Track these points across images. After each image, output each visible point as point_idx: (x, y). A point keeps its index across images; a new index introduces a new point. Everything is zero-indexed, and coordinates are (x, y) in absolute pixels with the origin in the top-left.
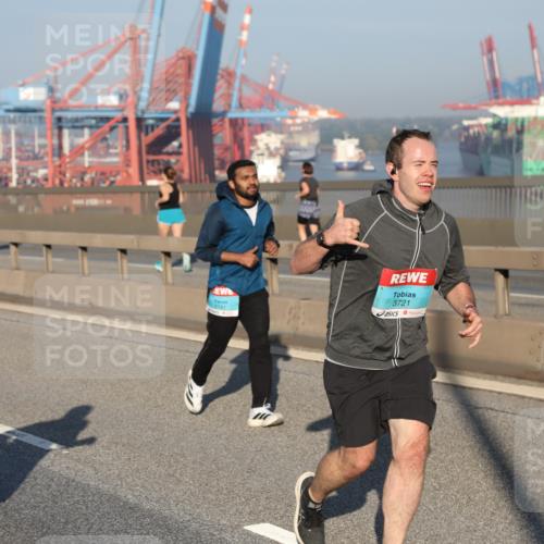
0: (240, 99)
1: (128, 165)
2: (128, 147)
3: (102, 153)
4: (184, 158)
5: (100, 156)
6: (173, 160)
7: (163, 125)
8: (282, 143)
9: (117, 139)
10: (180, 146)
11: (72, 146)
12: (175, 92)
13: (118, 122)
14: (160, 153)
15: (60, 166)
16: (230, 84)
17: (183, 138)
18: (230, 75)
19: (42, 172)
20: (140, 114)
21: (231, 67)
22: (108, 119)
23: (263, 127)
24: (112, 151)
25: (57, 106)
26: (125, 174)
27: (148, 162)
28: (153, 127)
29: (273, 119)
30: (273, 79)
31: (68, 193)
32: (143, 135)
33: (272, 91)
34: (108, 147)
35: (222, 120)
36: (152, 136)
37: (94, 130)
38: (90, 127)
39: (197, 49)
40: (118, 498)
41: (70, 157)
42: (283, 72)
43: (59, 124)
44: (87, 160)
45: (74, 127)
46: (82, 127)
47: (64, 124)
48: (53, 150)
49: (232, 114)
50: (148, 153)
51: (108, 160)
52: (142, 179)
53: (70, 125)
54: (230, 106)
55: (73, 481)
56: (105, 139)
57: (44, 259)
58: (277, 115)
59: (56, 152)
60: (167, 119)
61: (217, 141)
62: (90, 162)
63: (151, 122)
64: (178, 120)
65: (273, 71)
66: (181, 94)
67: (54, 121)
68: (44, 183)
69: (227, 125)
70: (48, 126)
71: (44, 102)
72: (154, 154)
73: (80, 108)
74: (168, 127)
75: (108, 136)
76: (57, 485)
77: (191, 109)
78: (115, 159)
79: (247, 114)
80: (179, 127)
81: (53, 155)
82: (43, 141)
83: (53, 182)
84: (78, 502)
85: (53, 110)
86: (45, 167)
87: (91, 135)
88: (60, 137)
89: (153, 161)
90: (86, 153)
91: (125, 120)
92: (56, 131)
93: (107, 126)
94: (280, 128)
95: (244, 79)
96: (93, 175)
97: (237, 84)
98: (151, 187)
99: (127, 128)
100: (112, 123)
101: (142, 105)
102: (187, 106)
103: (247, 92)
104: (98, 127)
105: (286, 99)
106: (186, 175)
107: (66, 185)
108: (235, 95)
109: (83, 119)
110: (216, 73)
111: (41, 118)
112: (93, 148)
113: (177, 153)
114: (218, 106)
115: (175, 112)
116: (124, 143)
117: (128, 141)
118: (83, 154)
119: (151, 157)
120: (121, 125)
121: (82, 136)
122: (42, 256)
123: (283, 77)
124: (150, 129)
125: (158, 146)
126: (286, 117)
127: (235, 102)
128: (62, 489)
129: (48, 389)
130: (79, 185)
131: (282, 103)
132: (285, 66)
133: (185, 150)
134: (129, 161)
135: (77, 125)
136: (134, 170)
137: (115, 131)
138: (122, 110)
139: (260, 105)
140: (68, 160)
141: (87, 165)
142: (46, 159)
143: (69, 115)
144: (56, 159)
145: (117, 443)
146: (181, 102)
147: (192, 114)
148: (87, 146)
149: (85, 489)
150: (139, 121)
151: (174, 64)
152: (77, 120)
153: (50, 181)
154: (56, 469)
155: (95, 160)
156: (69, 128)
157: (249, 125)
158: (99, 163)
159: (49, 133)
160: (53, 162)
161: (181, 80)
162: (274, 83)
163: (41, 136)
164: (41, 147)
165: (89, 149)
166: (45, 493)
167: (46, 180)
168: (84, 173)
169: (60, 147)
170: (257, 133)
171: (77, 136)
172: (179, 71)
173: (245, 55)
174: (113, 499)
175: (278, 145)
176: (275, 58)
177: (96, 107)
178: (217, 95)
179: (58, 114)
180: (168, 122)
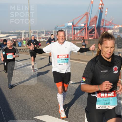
0: (105, 24)
1: (86, 36)
2: (86, 33)
4: (95, 35)
6: (93, 35)
7: (92, 29)
8: (113, 32)
10: (95, 32)
11: (76, 33)
12: (94, 23)
14: (91, 34)
15: (74, 36)
16: (103, 22)
17: (95, 31)
18: (104, 20)
19: (71, 37)
21: (104, 19)
22: (82, 28)
23: (109, 29)
25: (74, 26)
27: (89, 35)
28: (90, 29)
29: (111, 27)
30: (111, 20)
31: (76, 41)
32: (88, 31)
33: (111, 23)
34: (82, 33)
35: (102, 28)
36: (90, 31)
38: (79, 30)
39: (98, 15)
41: (76, 35)
42: (113, 19)
43: (74, 29)
44: (79, 35)
45: (77, 30)
46: (78, 30)
49: (104, 27)
50: (89, 34)
51: (82, 35)
52: (88, 38)
54: (103, 25)
56: (82, 31)
58: (112, 27)
60: (92, 28)
61: (101, 31)
63: (90, 28)
64: (94, 28)
65: (111, 19)
66: (95, 24)
67: (73, 28)
69: (103, 28)
71: (71, 26)
73: (78, 26)
74: (93, 29)
77: (97, 26)
78: (84, 35)
79: (106, 27)
80: (95, 29)
81: (73, 34)
82: (71, 32)
85: (73, 27)
86: (72, 36)
88: (74, 31)
89: (90, 35)
90: (79, 34)
91: (85, 28)
92: (74, 30)
93: (82, 29)
94: (112, 29)
95: (106, 21)
96: (80, 38)
97: (105, 21)
98: (90, 40)
99: (86, 29)
100: (83, 29)
101: (88, 26)
102: (96, 26)
103: (107, 23)
104: (81, 29)
105: (113, 24)
106: (96, 37)
107: (75, 39)
108: (104, 23)
109: (78, 28)
110: (101, 20)
111: (71, 28)
112: (80, 33)
113: (94, 34)
114: (101, 25)
115: (94, 27)
116: (85, 32)
117: (86, 32)
118: (78, 34)
119: (90, 34)
121: (78, 31)
123: (113, 20)
125: (91, 32)
126: (113, 27)
127: (104, 25)
130: (77, 39)
131: (113, 25)
132: (113, 18)
133: (95, 33)
135: (77, 29)
136: (87, 37)
137: (84, 30)
138: (85, 27)
139: (109, 25)
141: (79, 36)
143: (76, 28)
146: (95, 25)
147: (97, 27)
150: (88, 28)
151: (94, 19)
152: (77, 28)
154: (75, 87)
155: (80, 35)
157: (107, 29)
161: (95, 21)
162: (111, 21)
163: (71, 31)
164: (71, 33)
166: (73, 91)
167: (72, 39)
168: (78, 37)
169: (74, 33)
170: (108, 30)
171: (77, 31)
172: (95, 20)
173: (106, 17)
175: (112, 32)
176: (112, 17)
177: (80, 26)
178: (101, 24)
179: (74, 27)
180: (93, 28)
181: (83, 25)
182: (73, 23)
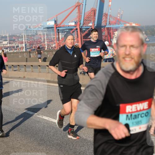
2: (78, 37)
7: (88, 30)
11: (62, 37)
12: (90, 21)
13: (74, 30)
14: (87, 38)
15: (59, 43)
16: (106, 18)
18: (106, 15)
20: (81, 27)
21: (107, 13)
23: (116, 30)
25: (58, 26)
28: (85, 31)
29: (119, 27)
32: (82, 33)
33: (119, 19)
35: (105, 28)
36: (85, 33)
41: (61, 40)
45: (62, 32)
46: (65, 32)
47: (59, 31)
48: (57, 39)
49: (107, 26)
50: (83, 38)
54: (106, 24)
60: (89, 28)
61: (103, 34)
63: (84, 29)
66: (92, 21)
67: (57, 30)
68: (55, 48)
70: (55, 32)
71: (53, 25)
73: (64, 26)
76: (63, 134)
77: (96, 25)
79: (111, 26)
82: (54, 37)
83: (57, 48)
85: (56, 27)
86: (55, 44)
88: (59, 35)
91: (77, 29)
92: (57, 33)
97: (108, 17)
99: (77, 31)
100: (73, 30)
101: (81, 25)
102: (94, 25)
108: (108, 20)
110: (102, 15)
111: (53, 30)
114: (103, 24)
115: (91, 26)
117: (78, 35)
119: (84, 40)
120: (76, 31)
123: (122, 15)
125: (86, 36)
127: (108, 23)
129: (59, 107)
131: (122, 22)
132: (122, 12)
134: (78, 41)
137: (74, 32)
138: (76, 27)
139: (115, 23)
142: (55, 41)
143: (61, 29)
144: (58, 41)
146: (92, 23)
147: (96, 27)
150: (81, 29)
151: (90, 13)
152: (63, 30)
157: (112, 29)
159: (55, 34)
160: (57, 42)
161: (92, 17)
162: (119, 17)
163: (53, 35)
166: (60, 136)
169: (59, 38)
172: (92, 15)
176: (119, 9)
177: (68, 26)
178: (103, 21)
179: (58, 28)
181: (73, 24)
182: (56, 22)
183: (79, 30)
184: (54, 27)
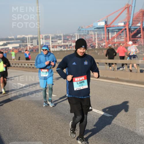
1: (127, 41)
2: (126, 36)
3: (120, 38)
4: (142, 39)
5: (119, 39)
6: (139, 39)
7: (136, 30)
9: (123, 34)
10: (141, 36)
11: (111, 37)
12: (139, 21)
15: (109, 42)
17: (142, 34)
19: (104, 44)
20: (130, 27)
22: (121, 29)
24: (122, 38)
26: (126, 44)
28: (133, 31)
32: (130, 33)
34: (121, 37)
36: (133, 33)
37: (117, 32)
38: (116, 32)
40: (128, 130)
43: (108, 31)
44: (116, 40)
45: (112, 32)
46: (114, 32)
47: (109, 31)
48: (107, 38)
50: (132, 38)
51: (121, 40)
53: (111, 31)
55: (116, 125)
56: (120, 35)
57: (105, 67)
59: (108, 39)
60: (137, 28)
62: (116, 41)
63: (133, 29)
64: (140, 28)
66: (141, 22)
67: (107, 30)
68: (105, 47)
70: (105, 32)
71: (104, 26)
72: (134, 38)
73: (113, 27)
75: (121, 34)
78: (123, 40)
80: (140, 30)
81: (107, 39)
82: (105, 36)
83: (107, 47)
84: (117, 130)
85: (107, 28)
86: (105, 43)
87: (117, 34)
88: (108, 35)
89: (133, 40)
90: (115, 39)
91: (126, 29)
92: (107, 33)
93: (121, 31)
96: (117, 44)
99: (126, 31)
100: (122, 30)
101: (130, 25)
102: (143, 25)
104: (118, 32)
109: (114, 29)
111: (103, 30)
112: (117, 38)
115: (139, 26)
116: (126, 35)
118: (114, 39)
119: (133, 39)
120: (125, 31)
121: (114, 34)
122: (105, 66)
124: (132, 31)
125: (135, 36)
128: (113, 126)
129: (108, 101)
130: (113, 47)
134: (127, 40)
135: (113, 31)
137: (123, 32)
138: (125, 27)
140: (111, 41)
141: (116, 42)
142: (105, 41)
143: (111, 29)
144: (107, 40)
145: (127, 115)
146: (141, 24)
148: (115, 37)
149: (119, 127)
150: (130, 29)
151: (139, 14)
152: (113, 30)
153: (106, 46)
156: (110, 32)
158: (119, 41)
159: (106, 34)
160: (107, 41)
161: (141, 18)
163: (103, 35)
165: (116, 37)
167: (105, 46)
168: (115, 44)
169: (109, 37)
171: (113, 34)
172: (140, 16)
174: (127, 130)
177: (118, 26)
179: (108, 29)
181: (122, 24)
182: (106, 22)
183: (127, 30)
184: (104, 27)
